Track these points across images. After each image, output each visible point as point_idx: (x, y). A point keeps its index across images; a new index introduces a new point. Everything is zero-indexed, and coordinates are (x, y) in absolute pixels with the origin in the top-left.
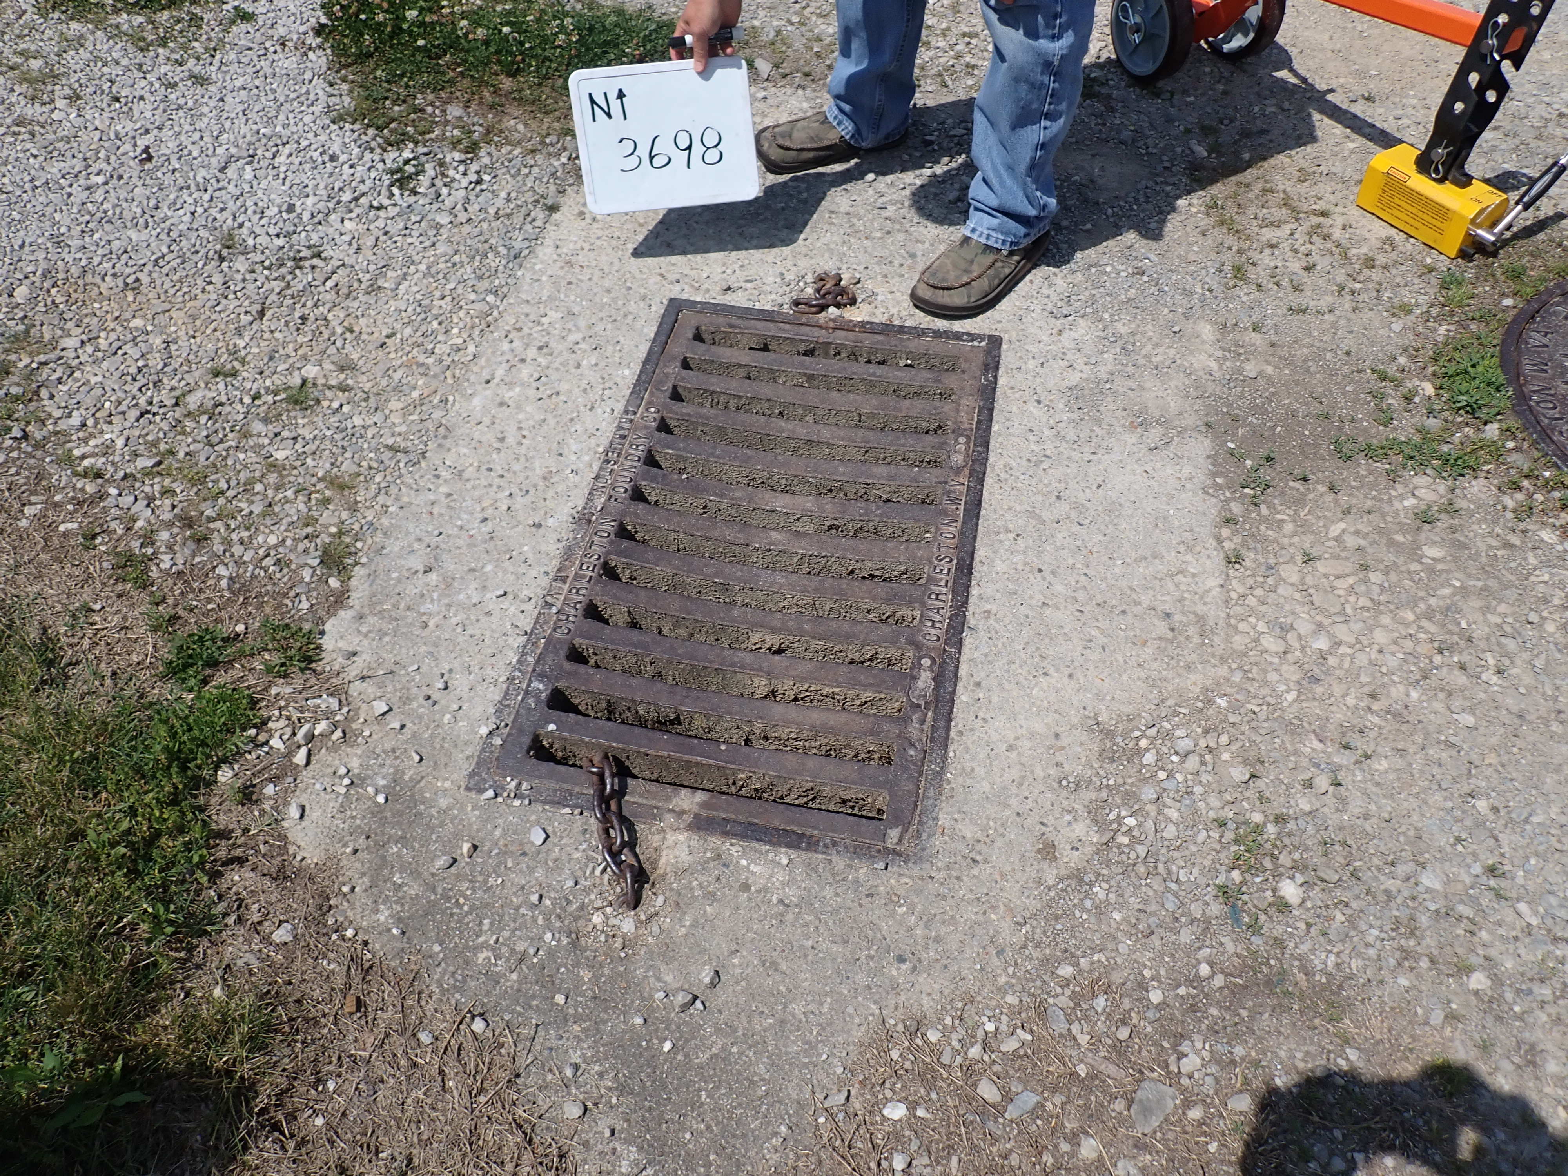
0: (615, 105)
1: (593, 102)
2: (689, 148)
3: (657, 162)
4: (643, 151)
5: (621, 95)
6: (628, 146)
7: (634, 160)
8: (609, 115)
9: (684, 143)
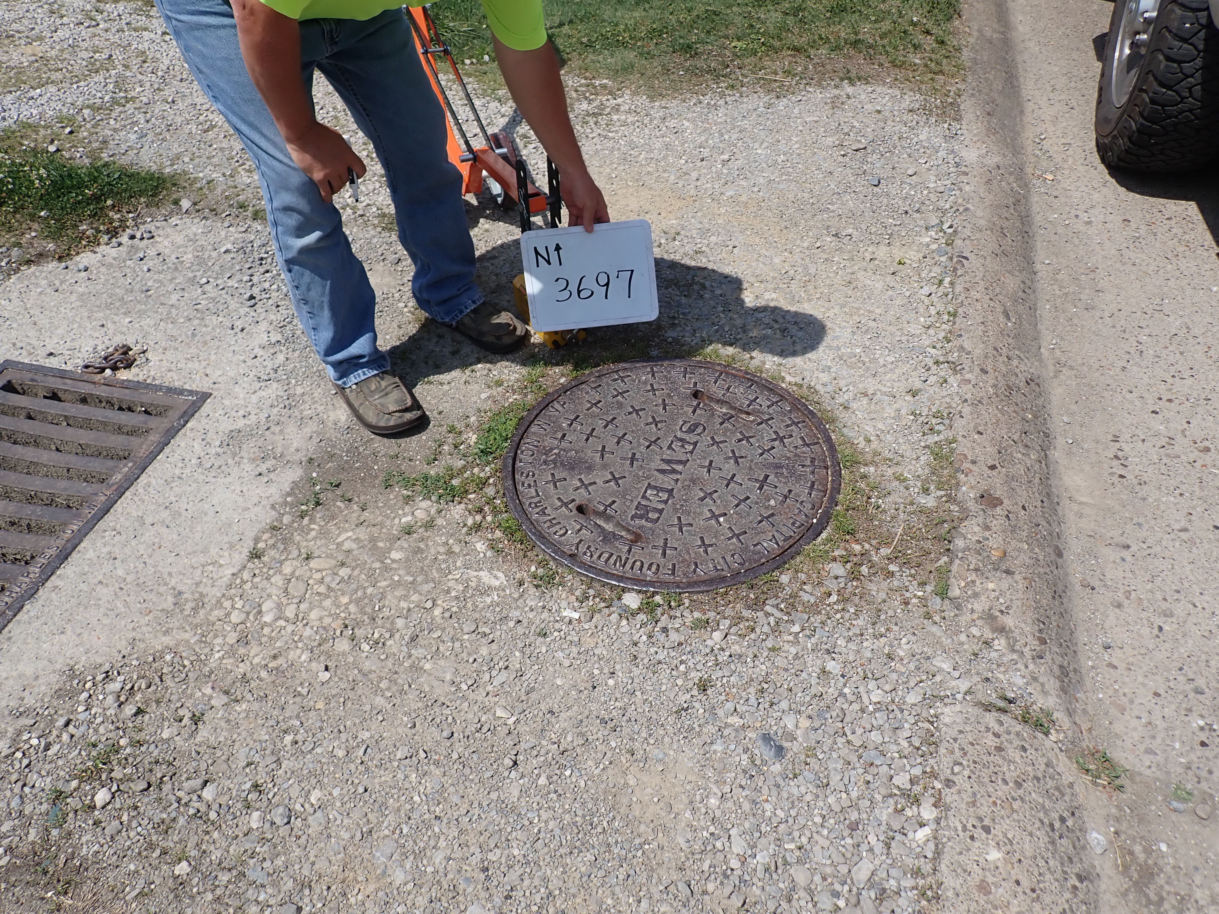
0: (554, 256)
1: (537, 253)
2: (607, 285)
3: (582, 295)
4: (573, 287)
5: (558, 248)
6: (562, 284)
7: (566, 293)
8: (549, 262)
9: (603, 280)
